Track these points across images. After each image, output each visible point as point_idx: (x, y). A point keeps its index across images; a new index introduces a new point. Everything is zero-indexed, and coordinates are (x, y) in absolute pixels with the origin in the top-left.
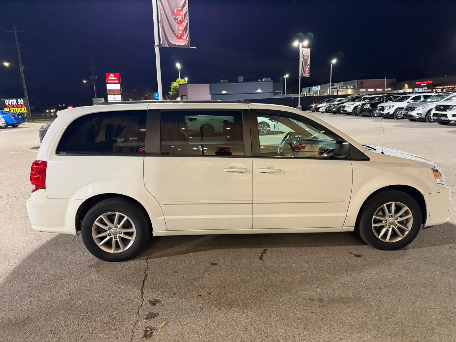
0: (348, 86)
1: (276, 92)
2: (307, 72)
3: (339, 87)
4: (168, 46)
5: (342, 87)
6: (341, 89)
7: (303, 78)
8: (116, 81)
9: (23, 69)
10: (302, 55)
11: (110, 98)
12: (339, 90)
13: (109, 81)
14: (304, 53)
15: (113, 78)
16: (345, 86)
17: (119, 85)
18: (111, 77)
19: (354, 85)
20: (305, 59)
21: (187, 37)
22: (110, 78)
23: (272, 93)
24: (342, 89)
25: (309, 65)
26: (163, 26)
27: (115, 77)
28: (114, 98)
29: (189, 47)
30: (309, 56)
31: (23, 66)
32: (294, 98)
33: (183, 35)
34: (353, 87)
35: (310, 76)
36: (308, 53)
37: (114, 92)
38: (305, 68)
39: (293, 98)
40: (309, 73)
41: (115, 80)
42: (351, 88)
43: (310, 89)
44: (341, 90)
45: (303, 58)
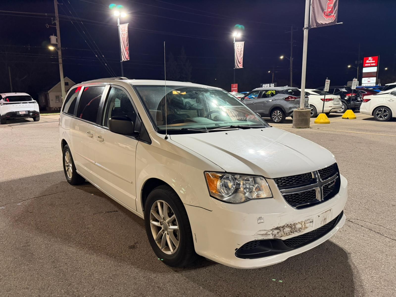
4: (316, 27)
8: (374, 64)
9: (292, 60)
11: (365, 81)
13: (366, 65)
15: (372, 61)
17: (376, 68)
18: (370, 60)
21: (335, 14)
22: (367, 62)
26: (313, 8)
27: (373, 60)
28: (368, 81)
29: (336, 23)
31: (293, 58)
33: (331, 12)
37: (369, 75)
41: (372, 63)
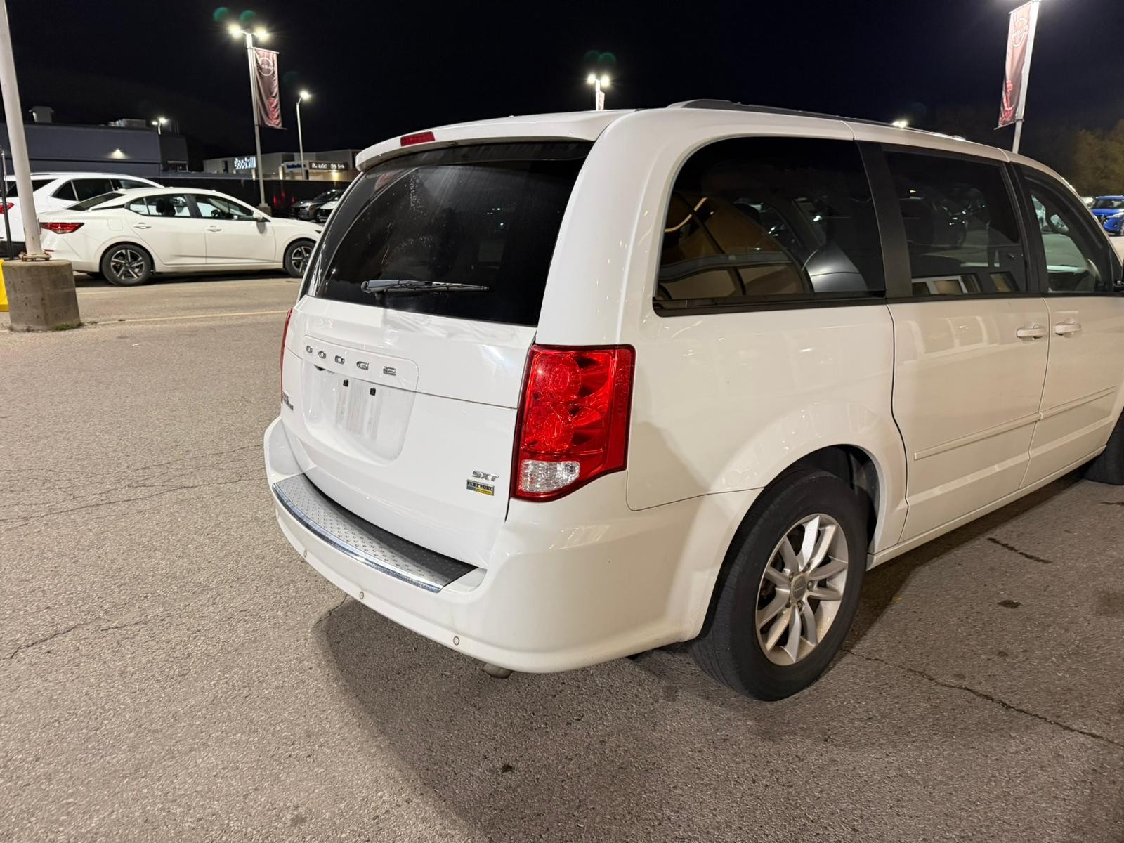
0: (330, 164)
1: (169, 162)
2: (274, 115)
3: (310, 164)
5: (317, 164)
6: (315, 169)
7: (265, 129)
10: (255, 65)
12: (310, 171)
14: (260, 62)
16: (325, 164)
19: (345, 161)
20: (266, 80)
23: (161, 165)
24: (318, 169)
25: (278, 95)
30: (274, 72)
32: (246, 181)
34: (343, 167)
35: (283, 126)
36: (272, 64)
38: (267, 103)
39: (242, 182)
40: (280, 117)
42: (337, 169)
43: (226, 163)
44: (314, 171)
45: (260, 74)
